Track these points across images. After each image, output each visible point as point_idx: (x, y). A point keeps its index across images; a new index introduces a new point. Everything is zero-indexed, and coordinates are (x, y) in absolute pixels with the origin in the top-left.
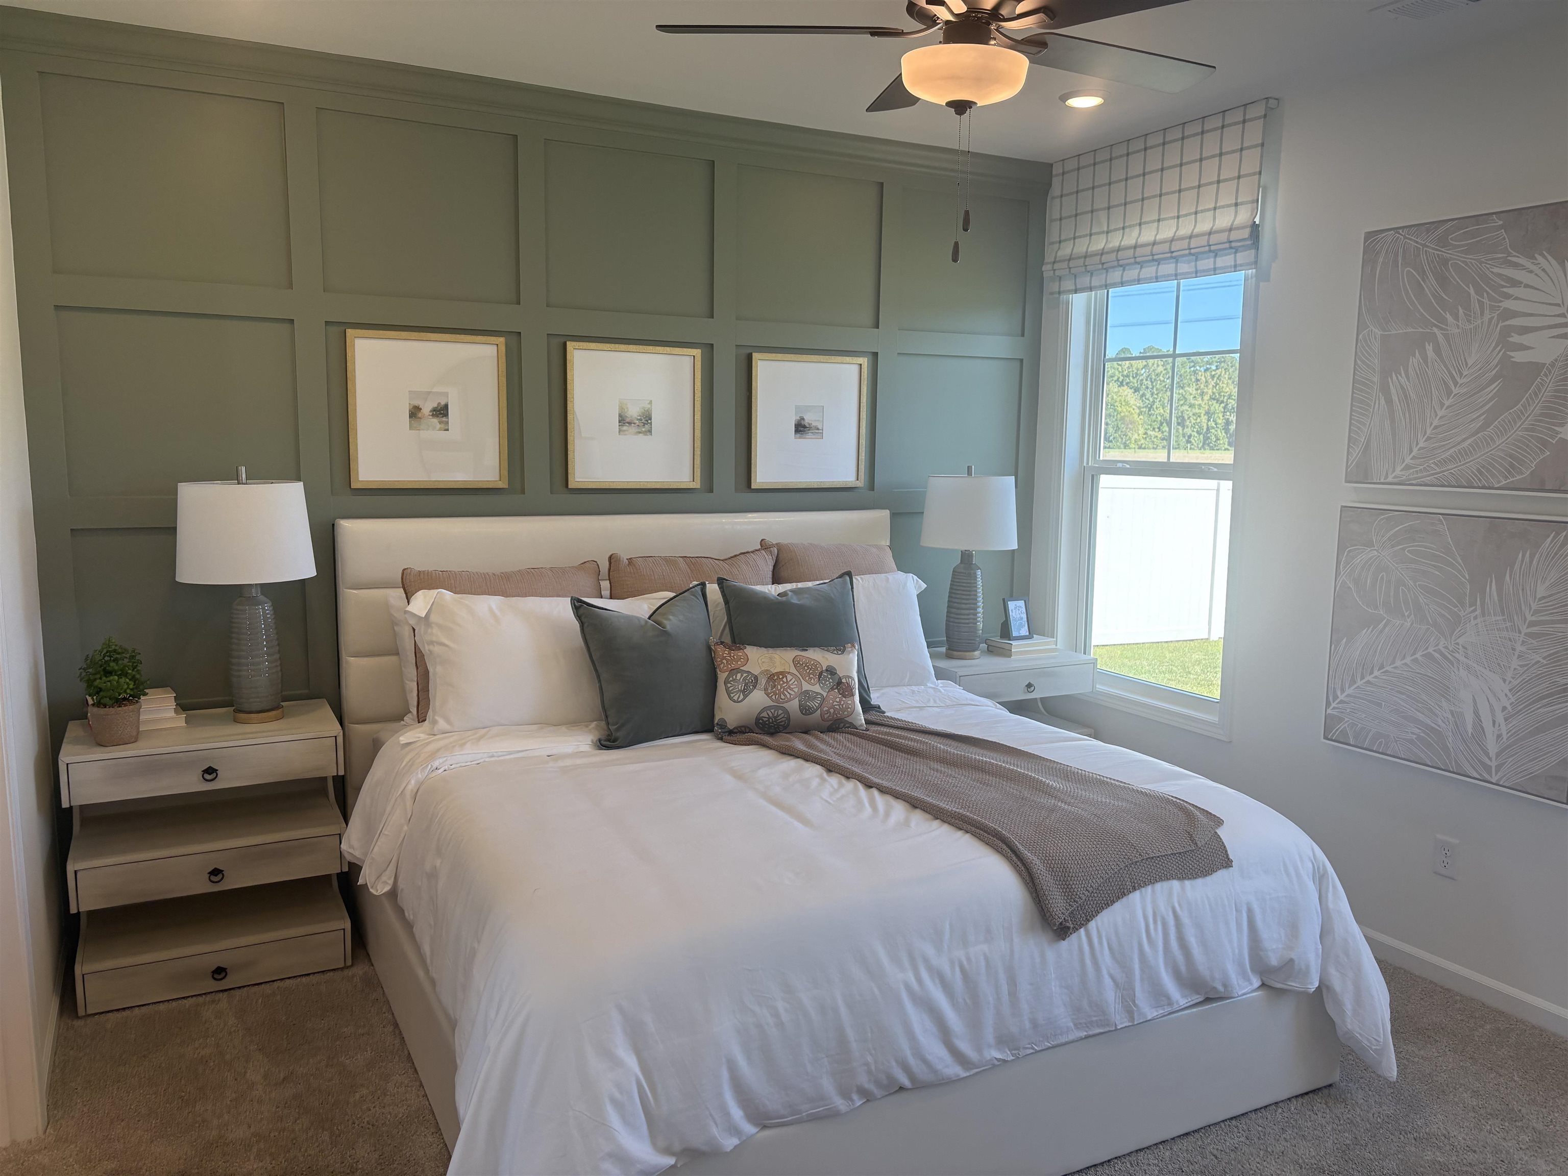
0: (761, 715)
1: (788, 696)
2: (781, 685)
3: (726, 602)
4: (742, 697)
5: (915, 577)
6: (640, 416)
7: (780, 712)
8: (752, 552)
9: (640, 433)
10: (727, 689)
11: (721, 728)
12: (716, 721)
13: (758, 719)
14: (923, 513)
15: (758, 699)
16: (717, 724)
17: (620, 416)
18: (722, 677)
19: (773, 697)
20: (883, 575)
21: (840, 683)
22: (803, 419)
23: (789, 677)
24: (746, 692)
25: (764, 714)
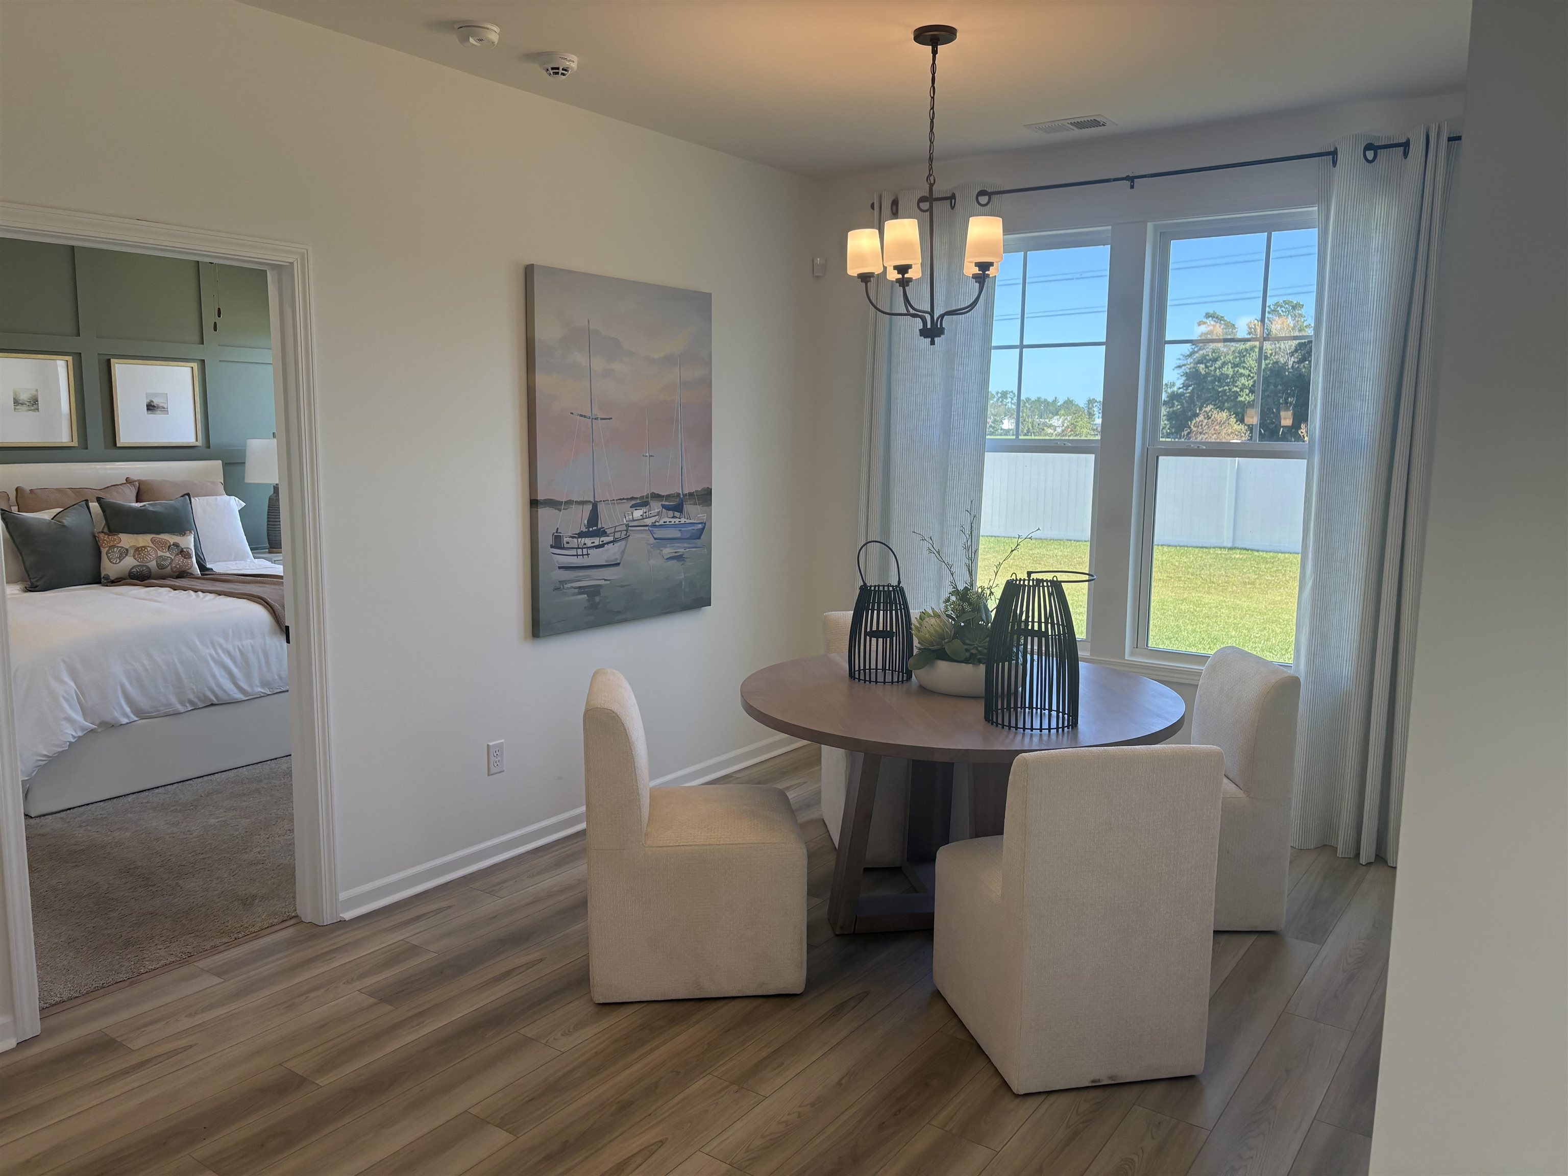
0: (132, 571)
1: (149, 559)
2: (144, 553)
3: (104, 511)
4: (118, 561)
5: (237, 499)
6: (29, 399)
7: (144, 568)
8: (121, 485)
9: (30, 410)
10: (108, 557)
11: (106, 580)
12: (102, 576)
13: (130, 573)
14: (245, 463)
15: (129, 562)
16: (103, 577)
17: (14, 399)
18: (104, 551)
19: (139, 560)
20: (214, 497)
21: (182, 551)
22: (152, 402)
23: (149, 549)
24: (121, 558)
25: (134, 570)
